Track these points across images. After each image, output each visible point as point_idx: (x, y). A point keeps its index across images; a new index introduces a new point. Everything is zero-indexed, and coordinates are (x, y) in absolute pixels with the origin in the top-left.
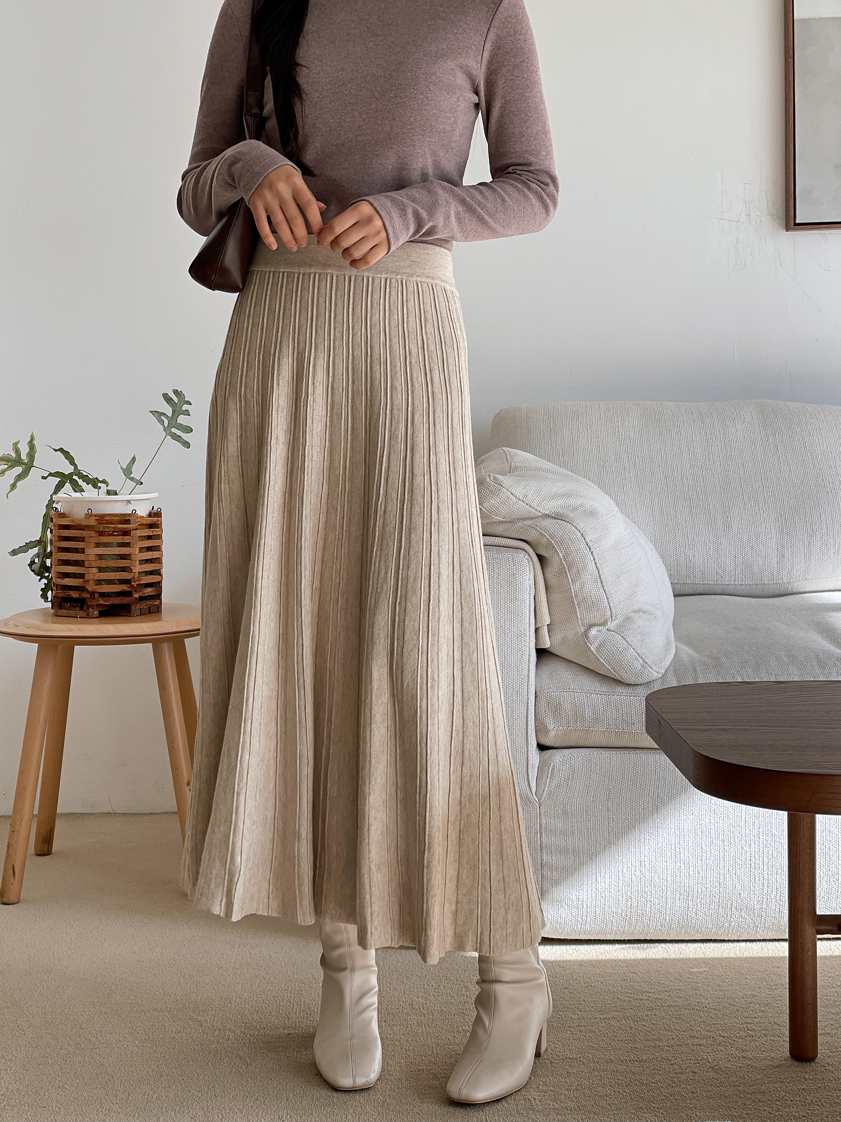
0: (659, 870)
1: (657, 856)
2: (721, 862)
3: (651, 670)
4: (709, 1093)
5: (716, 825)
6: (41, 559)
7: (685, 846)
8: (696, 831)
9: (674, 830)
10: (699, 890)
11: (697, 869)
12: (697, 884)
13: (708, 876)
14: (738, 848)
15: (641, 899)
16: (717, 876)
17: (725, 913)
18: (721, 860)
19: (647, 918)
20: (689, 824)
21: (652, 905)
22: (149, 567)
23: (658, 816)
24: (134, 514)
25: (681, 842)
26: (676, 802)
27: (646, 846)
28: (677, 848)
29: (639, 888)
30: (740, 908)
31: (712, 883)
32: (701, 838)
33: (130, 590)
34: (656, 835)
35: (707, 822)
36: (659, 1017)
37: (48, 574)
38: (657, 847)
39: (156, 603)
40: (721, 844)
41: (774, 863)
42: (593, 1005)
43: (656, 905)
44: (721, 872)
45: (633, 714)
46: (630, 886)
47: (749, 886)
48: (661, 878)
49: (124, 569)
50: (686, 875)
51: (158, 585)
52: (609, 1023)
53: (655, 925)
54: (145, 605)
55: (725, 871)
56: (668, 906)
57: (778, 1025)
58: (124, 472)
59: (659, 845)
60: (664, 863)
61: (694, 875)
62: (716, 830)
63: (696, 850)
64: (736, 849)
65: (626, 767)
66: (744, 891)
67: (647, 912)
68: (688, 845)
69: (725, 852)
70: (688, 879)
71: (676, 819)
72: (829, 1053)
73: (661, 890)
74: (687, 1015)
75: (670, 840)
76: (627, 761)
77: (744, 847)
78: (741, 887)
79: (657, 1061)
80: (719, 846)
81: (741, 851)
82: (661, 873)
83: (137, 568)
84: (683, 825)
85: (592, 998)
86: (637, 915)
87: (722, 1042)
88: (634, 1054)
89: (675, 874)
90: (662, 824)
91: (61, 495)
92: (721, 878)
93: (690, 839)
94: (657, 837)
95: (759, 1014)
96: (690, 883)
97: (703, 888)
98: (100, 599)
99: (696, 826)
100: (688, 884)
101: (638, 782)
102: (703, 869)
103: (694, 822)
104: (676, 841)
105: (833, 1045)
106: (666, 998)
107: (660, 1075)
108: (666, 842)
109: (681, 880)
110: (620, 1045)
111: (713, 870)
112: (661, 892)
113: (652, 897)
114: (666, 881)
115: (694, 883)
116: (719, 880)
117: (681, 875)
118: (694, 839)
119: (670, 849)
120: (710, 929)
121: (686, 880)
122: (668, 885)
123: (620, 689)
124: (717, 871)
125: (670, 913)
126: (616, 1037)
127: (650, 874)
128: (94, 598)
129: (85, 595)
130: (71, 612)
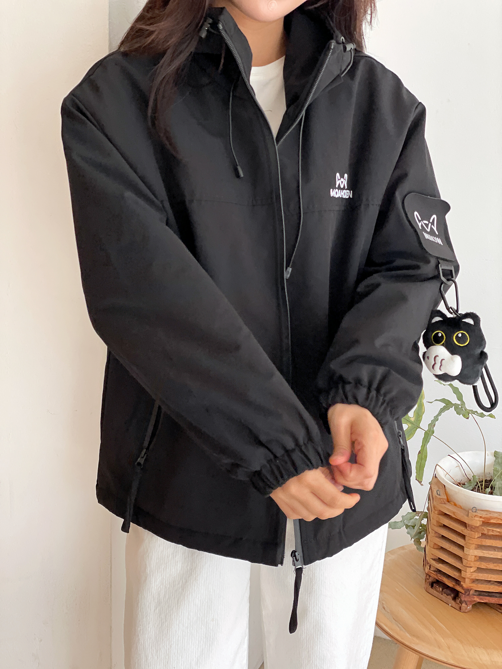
98: (476, 596)
128: (469, 595)
129: (458, 588)
130: (444, 597)
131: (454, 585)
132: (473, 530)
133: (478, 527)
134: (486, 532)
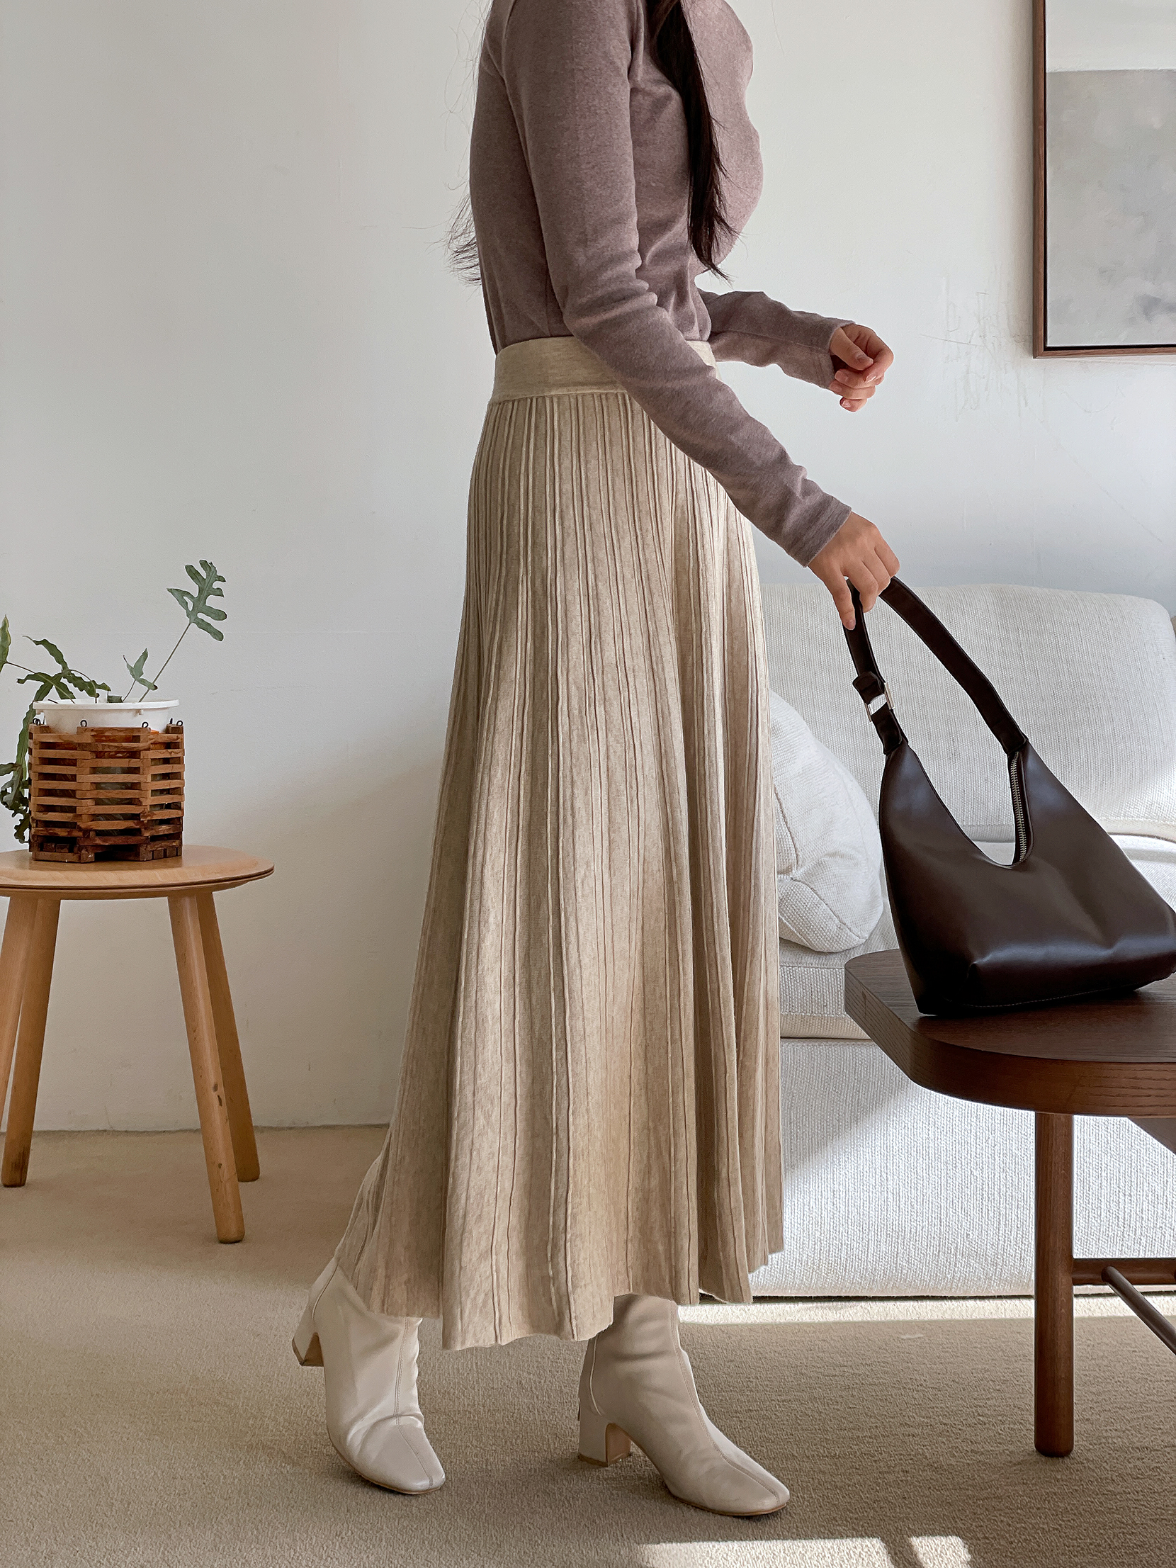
0: (859, 1202)
1: (856, 1184)
2: (943, 1192)
3: (850, 933)
4: (925, 1499)
5: (936, 1142)
6: (15, 788)
7: (895, 1170)
8: (910, 1150)
9: (879, 1148)
10: (912, 1230)
11: (910, 1202)
12: (909, 1221)
13: (924, 1210)
14: (966, 1172)
15: (835, 1241)
16: (936, 1211)
17: (947, 1260)
18: (943, 1188)
19: (842, 1268)
20: (900, 1141)
21: (849, 1249)
22: (166, 799)
23: (858, 1131)
24: (145, 728)
25: (888, 1164)
26: (883, 1111)
27: (841, 1170)
28: (883, 1173)
29: (832, 1227)
30: (969, 1254)
31: (930, 1221)
32: (916, 1159)
33: (138, 827)
34: (856, 1155)
35: (924, 1138)
36: (857, 1399)
37: (25, 808)
38: (856, 1171)
39: (174, 844)
40: (943, 1168)
41: (1014, 1193)
42: (768, 1383)
43: (855, 1249)
44: (942, 1205)
45: (826, 993)
46: (820, 1224)
47: (981, 1223)
48: (862, 1214)
49: (131, 802)
50: (895, 1209)
51: (177, 822)
52: (790, 1407)
53: (852, 1277)
54: (159, 846)
55: (948, 1205)
56: (870, 1251)
57: (1019, 1408)
58: (131, 672)
59: (859, 1169)
60: (865, 1193)
61: (907, 1210)
62: (936, 1149)
63: (909, 1176)
64: (963, 1174)
65: (815, 1064)
66: (973, 1230)
67: (842, 1259)
68: (898, 1169)
69: (949, 1178)
70: (898, 1215)
71: (882, 1134)
72: (1088, 1445)
73: (861, 1230)
74: (896, 1396)
75: (874, 1162)
76: (817, 1056)
77: (974, 1171)
78: (970, 1225)
79: (855, 1456)
80: (940, 1170)
81: (969, 1178)
82: (862, 1207)
83: (149, 800)
84: (891, 1142)
85: (767, 1373)
86: (829, 1263)
87: (943, 1431)
88: (824, 1447)
89: (880, 1207)
90: (863, 1140)
91: (45, 702)
92: (942, 1214)
93: (900, 1161)
94: (856, 1158)
95: (993, 1394)
96: (900, 1220)
97: (918, 1226)
98: (97, 838)
99: (909, 1143)
100: (897, 1221)
101: (831, 1084)
102: (919, 1201)
103: (906, 1138)
104: (882, 1164)
105: (1094, 1435)
106: (867, 1373)
107: (860, 1475)
108: (868, 1165)
109: (888, 1216)
110: (804, 1435)
111: (932, 1203)
112: (861, 1233)
113: (849, 1239)
114: (867, 1217)
115: (906, 1220)
116: (939, 1215)
117: (889, 1210)
118: (906, 1161)
119: (874, 1175)
120: (926, 1281)
121: (894, 1216)
122: (871, 1222)
123: (809, 959)
124: (937, 1204)
125: (873, 1261)
126: (799, 1425)
127: (847, 1208)
128: (88, 837)
129: (76, 834)
130: (57, 855)
131: (69, 832)
132: (85, 749)
133: (90, 744)
134: (100, 749)
